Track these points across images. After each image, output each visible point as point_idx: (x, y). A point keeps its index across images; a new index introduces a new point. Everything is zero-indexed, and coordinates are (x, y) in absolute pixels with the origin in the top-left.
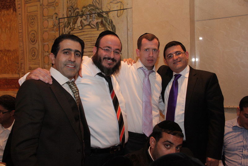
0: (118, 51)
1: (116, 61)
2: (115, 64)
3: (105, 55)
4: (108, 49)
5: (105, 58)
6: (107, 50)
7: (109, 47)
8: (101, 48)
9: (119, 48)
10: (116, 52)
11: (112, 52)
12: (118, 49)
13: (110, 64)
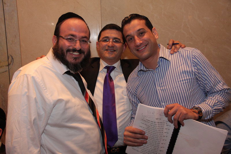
0: (85, 39)
1: (84, 53)
2: (83, 56)
3: (69, 46)
4: (72, 38)
5: (68, 51)
6: (70, 39)
7: (72, 35)
8: (62, 37)
9: (86, 35)
10: (83, 41)
11: (78, 41)
12: (86, 37)
13: (75, 59)
